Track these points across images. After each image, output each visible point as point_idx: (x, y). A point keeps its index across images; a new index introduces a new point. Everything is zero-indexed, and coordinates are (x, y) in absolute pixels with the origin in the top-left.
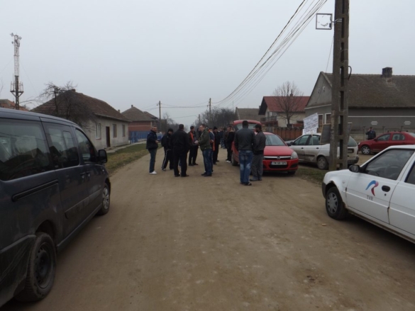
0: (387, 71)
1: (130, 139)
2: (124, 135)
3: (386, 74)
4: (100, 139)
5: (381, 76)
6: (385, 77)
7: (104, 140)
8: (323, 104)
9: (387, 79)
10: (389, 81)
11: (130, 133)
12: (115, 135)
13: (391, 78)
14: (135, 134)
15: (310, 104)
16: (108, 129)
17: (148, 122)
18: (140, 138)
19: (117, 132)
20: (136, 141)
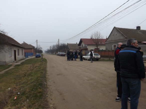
0: (138, 28)
1: (25, 56)
2: (22, 55)
3: (139, 29)
4: (11, 57)
5: (136, 30)
6: (138, 30)
7: (13, 57)
8: (116, 40)
9: (139, 31)
10: (140, 32)
11: (25, 53)
12: (18, 55)
13: (140, 31)
14: (27, 54)
15: (108, 41)
16: (15, 51)
17: (31, 49)
18: (29, 56)
19: (20, 53)
20: (27, 57)
